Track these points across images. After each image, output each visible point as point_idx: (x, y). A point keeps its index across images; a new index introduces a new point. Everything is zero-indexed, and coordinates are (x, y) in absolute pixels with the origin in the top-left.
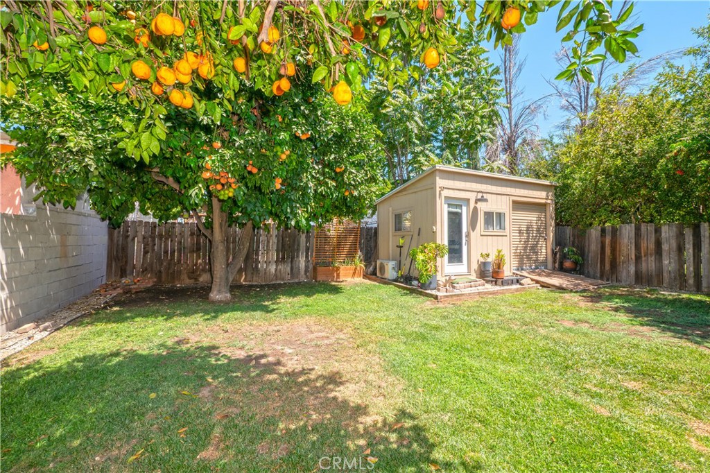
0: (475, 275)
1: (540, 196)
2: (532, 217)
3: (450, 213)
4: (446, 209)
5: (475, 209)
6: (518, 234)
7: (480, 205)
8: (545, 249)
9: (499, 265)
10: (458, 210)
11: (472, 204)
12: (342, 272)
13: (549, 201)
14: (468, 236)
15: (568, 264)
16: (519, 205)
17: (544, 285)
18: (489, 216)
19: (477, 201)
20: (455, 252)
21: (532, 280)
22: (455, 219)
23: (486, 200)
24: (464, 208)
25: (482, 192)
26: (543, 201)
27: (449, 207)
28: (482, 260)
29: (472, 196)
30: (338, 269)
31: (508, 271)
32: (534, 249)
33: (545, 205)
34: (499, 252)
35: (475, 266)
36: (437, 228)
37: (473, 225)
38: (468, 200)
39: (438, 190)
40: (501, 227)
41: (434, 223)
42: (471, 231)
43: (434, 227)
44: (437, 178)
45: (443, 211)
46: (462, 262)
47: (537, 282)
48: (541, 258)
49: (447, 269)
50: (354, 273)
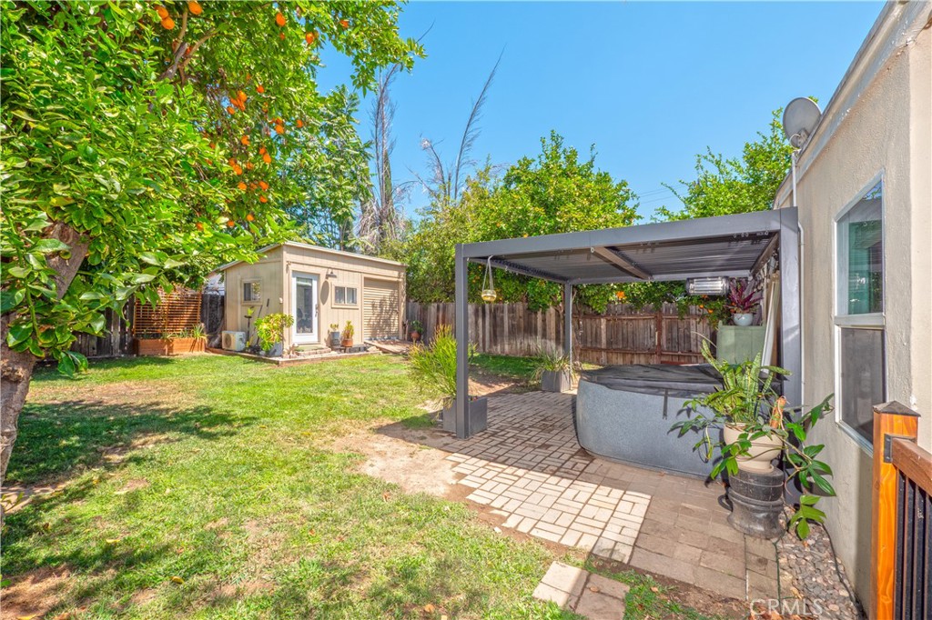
0: (325, 344)
1: (393, 275)
2: (386, 293)
3: (298, 286)
4: (294, 282)
5: (326, 283)
6: (371, 308)
7: (330, 280)
8: (397, 322)
9: (348, 334)
10: (309, 284)
11: (323, 279)
12: (175, 345)
13: (401, 280)
14: (318, 308)
15: (414, 335)
16: (369, 282)
17: (385, 352)
18: (340, 292)
19: (328, 276)
20: (305, 323)
21: (377, 347)
22: (305, 293)
23: (335, 277)
24: (315, 283)
25: (332, 268)
26: (396, 280)
27: (298, 279)
28: (332, 330)
29: (323, 272)
30: (169, 342)
31: (357, 341)
32: (387, 322)
33: (398, 283)
34: (349, 323)
35: (325, 336)
36: (285, 300)
37: (323, 297)
38: (319, 275)
39: (285, 264)
40: (354, 302)
41: (282, 296)
42: (321, 304)
43: (281, 299)
44: (285, 252)
45: (290, 285)
46: (311, 332)
47: (381, 349)
48: (394, 330)
49: (294, 337)
50: (193, 346)
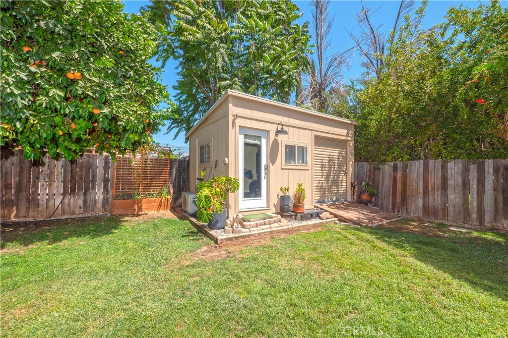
0: (274, 210)
1: (341, 133)
2: (335, 152)
3: (246, 144)
4: (241, 139)
5: (275, 141)
6: (320, 169)
7: (281, 137)
8: (345, 183)
9: (299, 198)
10: (257, 142)
11: (272, 137)
12: (144, 206)
13: (349, 139)
14: (267, 168)
15: (365, 197)
16: (320, 141)
17: (342, 219)
18: (290, 151)
19: (278, 132)
21: (331, 214)
22: (253, 152)
23: (286, 133)
24: (264, 141)
25: (282, 125)
26: (344, 138)
27: (246, 136)
28: (281, 194)
29: (273, 129)
30: (139, 202)
31: (308, 205)
32: (336, 183)
33: (346, 141)
34: (300, 185)
35: (274, 200)
36: (230, 160)
37: (273, 158)
38: (268, 131)
39: (231, 118)
40: (304, 161)
41: (228, 157)
42: (271, 164)
43: (226, 159)
44: (231, 105)
45: (237, 144)
46: (261, 196)
47: (336, 216)
48: (342, 191)
49: (241, 203)
50: (160, 205)
